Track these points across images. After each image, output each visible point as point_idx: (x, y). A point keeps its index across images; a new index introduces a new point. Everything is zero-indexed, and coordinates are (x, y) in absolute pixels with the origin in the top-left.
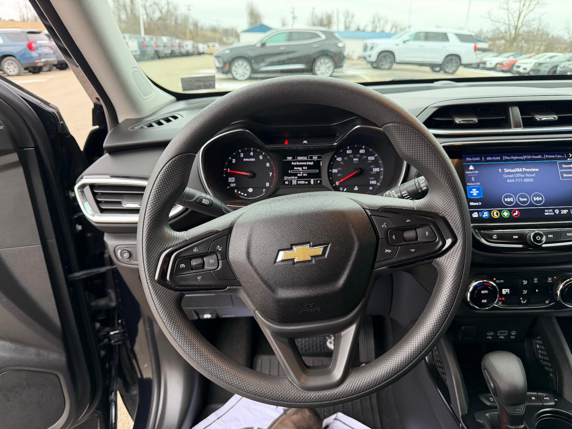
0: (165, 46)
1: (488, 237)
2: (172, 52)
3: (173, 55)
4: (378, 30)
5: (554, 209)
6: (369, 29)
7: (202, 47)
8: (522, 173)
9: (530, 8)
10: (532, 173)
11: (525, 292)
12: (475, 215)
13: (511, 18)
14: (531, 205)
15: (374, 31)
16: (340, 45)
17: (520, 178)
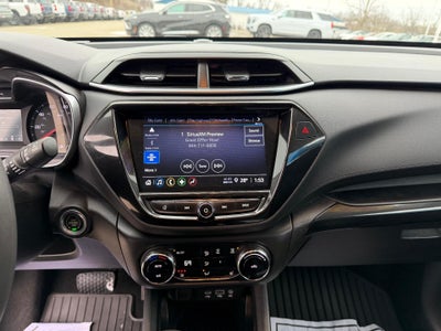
0: (89, 11)
1: (158, 208)
2: (95, 16)
3: (95, 18)
4: (264, 8)
5: (233, 178)
6: (257, 6)
7: (121, 13)
8: (205, 137)
10: (217, 137)
11: (207, 264)
12: (148, 183)
14: (211, 172)
15: (260, 8)
16: (227, 17)
17: (202, 143)
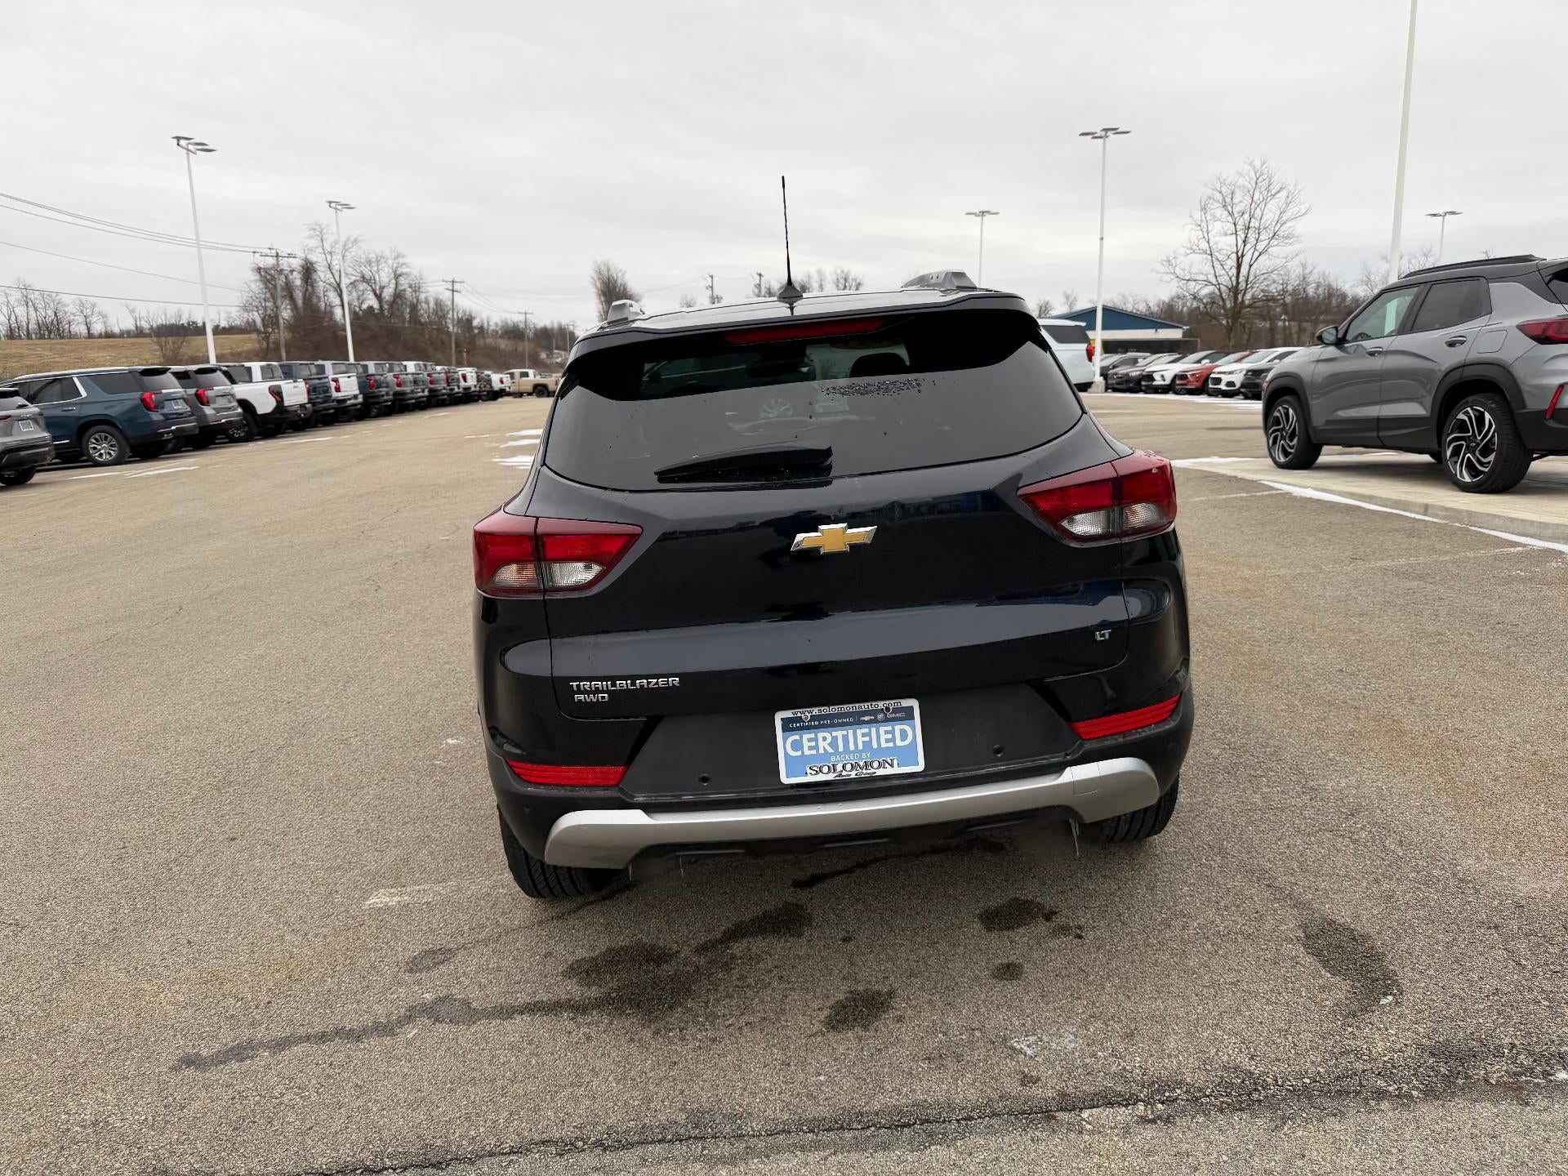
9: (1260, 247)
13: (1220, 271)
